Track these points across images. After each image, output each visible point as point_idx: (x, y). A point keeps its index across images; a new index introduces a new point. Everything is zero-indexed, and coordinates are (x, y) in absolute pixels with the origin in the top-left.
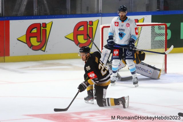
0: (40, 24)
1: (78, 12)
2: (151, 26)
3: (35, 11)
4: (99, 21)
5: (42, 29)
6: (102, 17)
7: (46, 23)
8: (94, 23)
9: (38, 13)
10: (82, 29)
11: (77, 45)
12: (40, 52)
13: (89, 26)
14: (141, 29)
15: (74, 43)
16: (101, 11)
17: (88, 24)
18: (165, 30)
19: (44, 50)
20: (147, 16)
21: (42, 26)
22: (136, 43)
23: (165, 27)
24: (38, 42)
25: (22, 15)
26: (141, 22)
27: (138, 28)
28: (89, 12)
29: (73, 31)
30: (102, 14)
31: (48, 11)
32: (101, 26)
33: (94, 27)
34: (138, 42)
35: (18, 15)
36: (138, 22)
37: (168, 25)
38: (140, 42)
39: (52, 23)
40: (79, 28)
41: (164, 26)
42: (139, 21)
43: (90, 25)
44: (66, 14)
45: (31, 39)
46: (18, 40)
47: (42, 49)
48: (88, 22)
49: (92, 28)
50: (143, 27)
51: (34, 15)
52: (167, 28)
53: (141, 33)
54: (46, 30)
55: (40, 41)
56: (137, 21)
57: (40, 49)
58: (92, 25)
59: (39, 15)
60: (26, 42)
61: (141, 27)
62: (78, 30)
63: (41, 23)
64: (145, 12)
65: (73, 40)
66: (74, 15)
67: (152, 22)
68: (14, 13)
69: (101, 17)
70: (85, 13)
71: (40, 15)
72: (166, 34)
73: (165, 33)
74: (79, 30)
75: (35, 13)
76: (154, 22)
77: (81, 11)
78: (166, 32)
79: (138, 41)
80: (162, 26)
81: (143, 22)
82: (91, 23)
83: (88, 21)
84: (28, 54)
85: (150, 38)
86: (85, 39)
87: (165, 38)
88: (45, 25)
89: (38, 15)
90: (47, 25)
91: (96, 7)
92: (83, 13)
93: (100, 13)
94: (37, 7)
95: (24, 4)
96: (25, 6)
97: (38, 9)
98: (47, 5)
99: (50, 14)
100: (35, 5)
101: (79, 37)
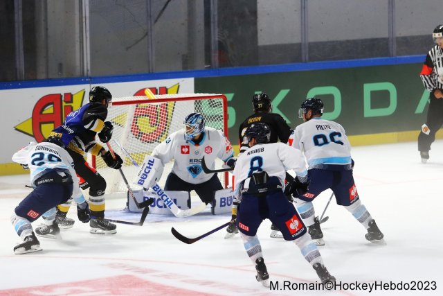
1: (42, 76)
2: (193, 101)
4: (84, 93)
10: (49, 110)
13: (64, 104)
14: (174, 108)
15: (33, 139)
16: (89, 73)
17: (63, 99)
18: (222, 109)
20: (186, 79)
23: (222, 103)
26: (172, 93)
28: (64, 76)
29: (31, 116)
30: (90, 78)
34: (167, 135)
36: (167, 93)
37: (230, 97)
40: (43, 110)
41: (221, 100)
42: (169, 91)
43: (67, 102)
44: (16, 80)
48: (62, 96)
49: (72, 108)
50: (178, 102)
52: (226, 104)
56: (164, 90)
58: (72, 102)
61: (173, 102)
62: (41, 113)
64: (180, 72)
66: (31, 81)
67: (196, 92)
69: (89, 85)
70: (56, 76)
72: (226, 117)
73: (223, 114)
74: (44, 112)
76: (200, 93)
77: (47, 73)
78: (225, 111)
80: (216, 100)
81: (177, 93)
82: (69, 97)
83: (63, 94)
87: (223, 124)
91: (78, 63)
92: (50, 77)
93: (87, 77)
101: (44, 127)
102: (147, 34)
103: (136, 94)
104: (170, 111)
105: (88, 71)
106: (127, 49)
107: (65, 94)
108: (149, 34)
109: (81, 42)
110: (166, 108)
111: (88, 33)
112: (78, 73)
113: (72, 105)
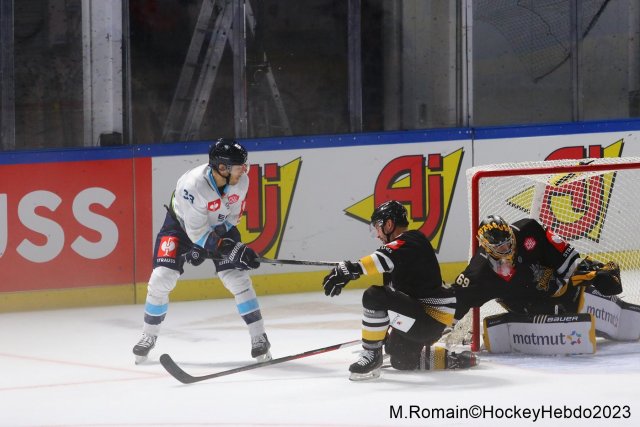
0: (257, 167)
3: (241, 124)
4: (463, 153)
5: (266, 186)
6: (476, 141)
7: (279, 164)
8: (446, 162)
9: (249, 130)
13: (428, 172)
14: (613, 180)
16: (471, 120)
17: (427, 163)
20: (635, 133)
21: (263, 174)
24: (251, 229)
25: (194, 139)
26: (612, 157)
27: (602, 175)
28: (430, 125)
29: (372, 192)
30: (473, 129)
31: (286, 123)
32: (473, 171)
33: (447, 174)
34: (601, 226)
35: (182, 139)
36: (602, 156)
39: (301, 163)
42: (605, 152)
43: (432, 170)
44: (349, 132)
47: (267, 256)
48: (424, 159)
49: (441, 179)
50: (620, 172)
51: (237, 136)
54: (278, 189)
55: (259, 229)
56: (598, 151)
58: (441, 168)
59: (252, 135)
61: (613, 171)
62: (389, 187)
63: (262, 165)
64: (626, 121)
66: (374, 130)
68: (167, 132)
69: (469, 142)
71: (256, 138)
74: (394, 186)
75: (241, 134)
77: (401, 121)
79: (602, 221)
81: (620, 155)
82: (437, 161)
83: (426, 156)
86: (415, 219)
88: (274, 171)
89: (249, 138)
90: (282, 169)
91: (452, 103)
92: (406, 125)
93: (468, 127)
94: (247, 110)
95: (201, 100)
96: (205, 106)
97: (251, 115)
98: (281, 102)
99: (290, 133)
100: (240, 102)
102: (570, 56)
103: (550, 157)
104: (606, 185)
105: (469, 117)
106: (536, 80)
107: (429, 155)
108: (574, 55)
109: (459, 69)
111: (470, 54)
112: (452, 121)
113: (442, 173)
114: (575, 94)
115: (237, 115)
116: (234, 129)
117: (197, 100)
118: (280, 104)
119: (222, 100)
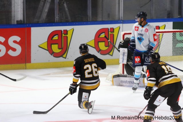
0: (61, 31)
1: (100, 19)
2: (172, 33)
3: (57, 18)
4: (120, 28)
5: (64, 36)
6: (124, 24)
7: (68, 30)
8: (115, 30)
9: (59, 20)
10: (103, 35)
11: (99, 52)
12: (61, 59)
13: (110, 33)
14: (162, 36)
15: (95, 49)
16: (122, 18)
17: (109, 30)
19: (65, 57)
20: (168, 22)
21: (63, 33)
22: (157, 50)
24: (59, 49)
25: (43, 22)
26: (162, 29)
27: (159, 34)
28: (110, 19)
30: (123, 21)
31: (69, 18)
32: (123, 33)
33: (115, 33)
34: (159, 49)
35: (40, 23)
36: (159, 29)
38: (161, 49)
39: (73, 30)
40: (100, 35)
43: (111, 32)
44: (87, 21)
45: (53, 46)
46: (39, 47)
47: (63, 56)
48: (109, 29)
49: (113, 35)
50: (164, 34)
51: (56, 22)
53: (162, 40)
54: (67, 37)
55: (61, 48)
56: (158, 28)
57: (62, 56)
58: (113, 32)
59: (60, 22)
60: (47, 49)
62: (99, 37)
63: (63, 30)
64: (166, 19)
65: (94, 46)
66: (95, 22)
67: (173, 29)
68: (36, 20)
69: (122, 24)
70: (106, 20)
71: (61, 22)
75: (56, 20)
77: (102, 18)
79: (159, 47)
81: (164, 29)
82: (112, 30)
83: (109, 28)
84: (49, 61)
85: (171, 45)
86: (106, 46)
88: (66, 32)
89: (59, 22)
90: (68, 31)
91: (117, 13)
92: (104, 20)
93: (121, 20)
94: (58, 14)
95: (45, 11)
96: (46, 13)
97: (59, 16)
98: (68, 12)
99: (71, 21)
100: (56, 12)
101: (100, 43)
104: (160, 37)
105: (122, 17)
106: (141, 7)
107: (110, 28)
109: (119, 3)
110: (159, 36)
112: (117, 18)
113: (114, 33)
114: (152, 11)
115: (56, 16)
116: (55, 20)
117: (44, 11)
118: (68, 13)
119: (51, 12)
